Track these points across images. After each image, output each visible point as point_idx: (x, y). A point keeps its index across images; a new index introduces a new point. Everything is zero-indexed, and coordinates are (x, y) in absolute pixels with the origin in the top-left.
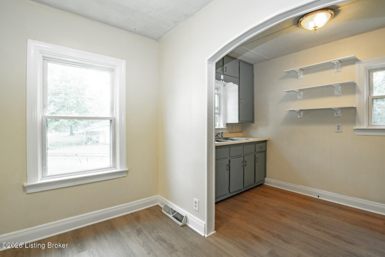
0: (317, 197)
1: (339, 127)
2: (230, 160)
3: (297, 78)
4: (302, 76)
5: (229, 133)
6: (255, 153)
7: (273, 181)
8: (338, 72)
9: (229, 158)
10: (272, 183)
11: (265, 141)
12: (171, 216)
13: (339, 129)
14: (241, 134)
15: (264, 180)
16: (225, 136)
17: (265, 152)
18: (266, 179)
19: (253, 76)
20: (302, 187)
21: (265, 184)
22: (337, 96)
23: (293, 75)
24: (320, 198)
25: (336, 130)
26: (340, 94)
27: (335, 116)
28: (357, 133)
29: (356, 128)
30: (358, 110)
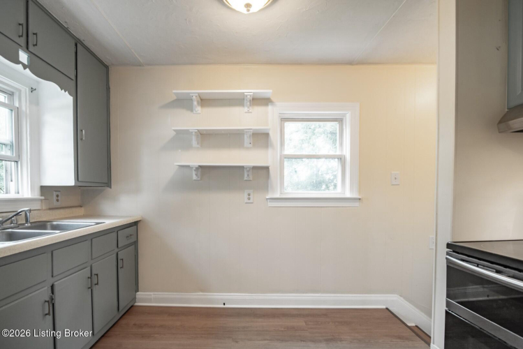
0: (223, 306)
1: (249, 195)
2: (52, 287)
3: (191, 110)
4: (199, 109)
5: (50, 209)
6: (116, 250)
7: (152, 295)
8: (248, 112)
9: (51, 281)
10: (150, 300)
11: (136, 224)
13: (249, 199)
14: (81, 211)
15: (134, 299)
16: (34, 218)
17: (136, 243)
18: (140, 295)
19: (108, 89)
20: (199, 295)
21: (136, 304)
22: (248, 148)
24: (226, 306)
25: (246, 201)
26: (251, 146)
27: (245, 179)
28: (270, 204)
29: (269, 196)
30: (271, 170)
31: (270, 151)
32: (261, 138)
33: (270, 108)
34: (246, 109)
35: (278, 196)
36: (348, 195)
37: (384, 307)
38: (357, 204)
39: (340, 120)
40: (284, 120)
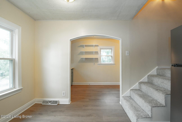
1: (94, 63)
3: (84, 47)
4: (85, 47)
11: (73, 69)
12: (50, 104)
17: (73, 73)
18: (73, 83)
21: (73, 85)
23: (82, 46)
26: (95, 54)
27: (93, 60)
28: (98, 65)
29: (98, 64)
30: (98, 59)
31: (98, 55)
32: (97, 53)
33: (98, 47)
34: (94, 47)
35: (100, 63)
36: (113, 63)
38: (114, 65)
39: (111, 49)
40: (101, 49)
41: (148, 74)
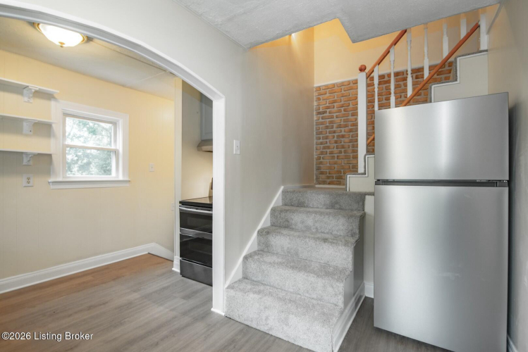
1: (29, 179)
8: (28, 102)
13: (29, 183)
22: (27, 135)
25: (25, 184)
26: (31, 133)
27: (24, 164)
28: (52, 187)
29: (51, 180)
30: (54, 157)
31: (52, 141)
32: (44, 129)
33: (53, 103)
34: (26, 99)
35: (60, 179)
36: (121, 178)
37: (147, 253)
38: (127, 185)
39: (114, 124)
40: (66, 115)
41: (271, 206)
